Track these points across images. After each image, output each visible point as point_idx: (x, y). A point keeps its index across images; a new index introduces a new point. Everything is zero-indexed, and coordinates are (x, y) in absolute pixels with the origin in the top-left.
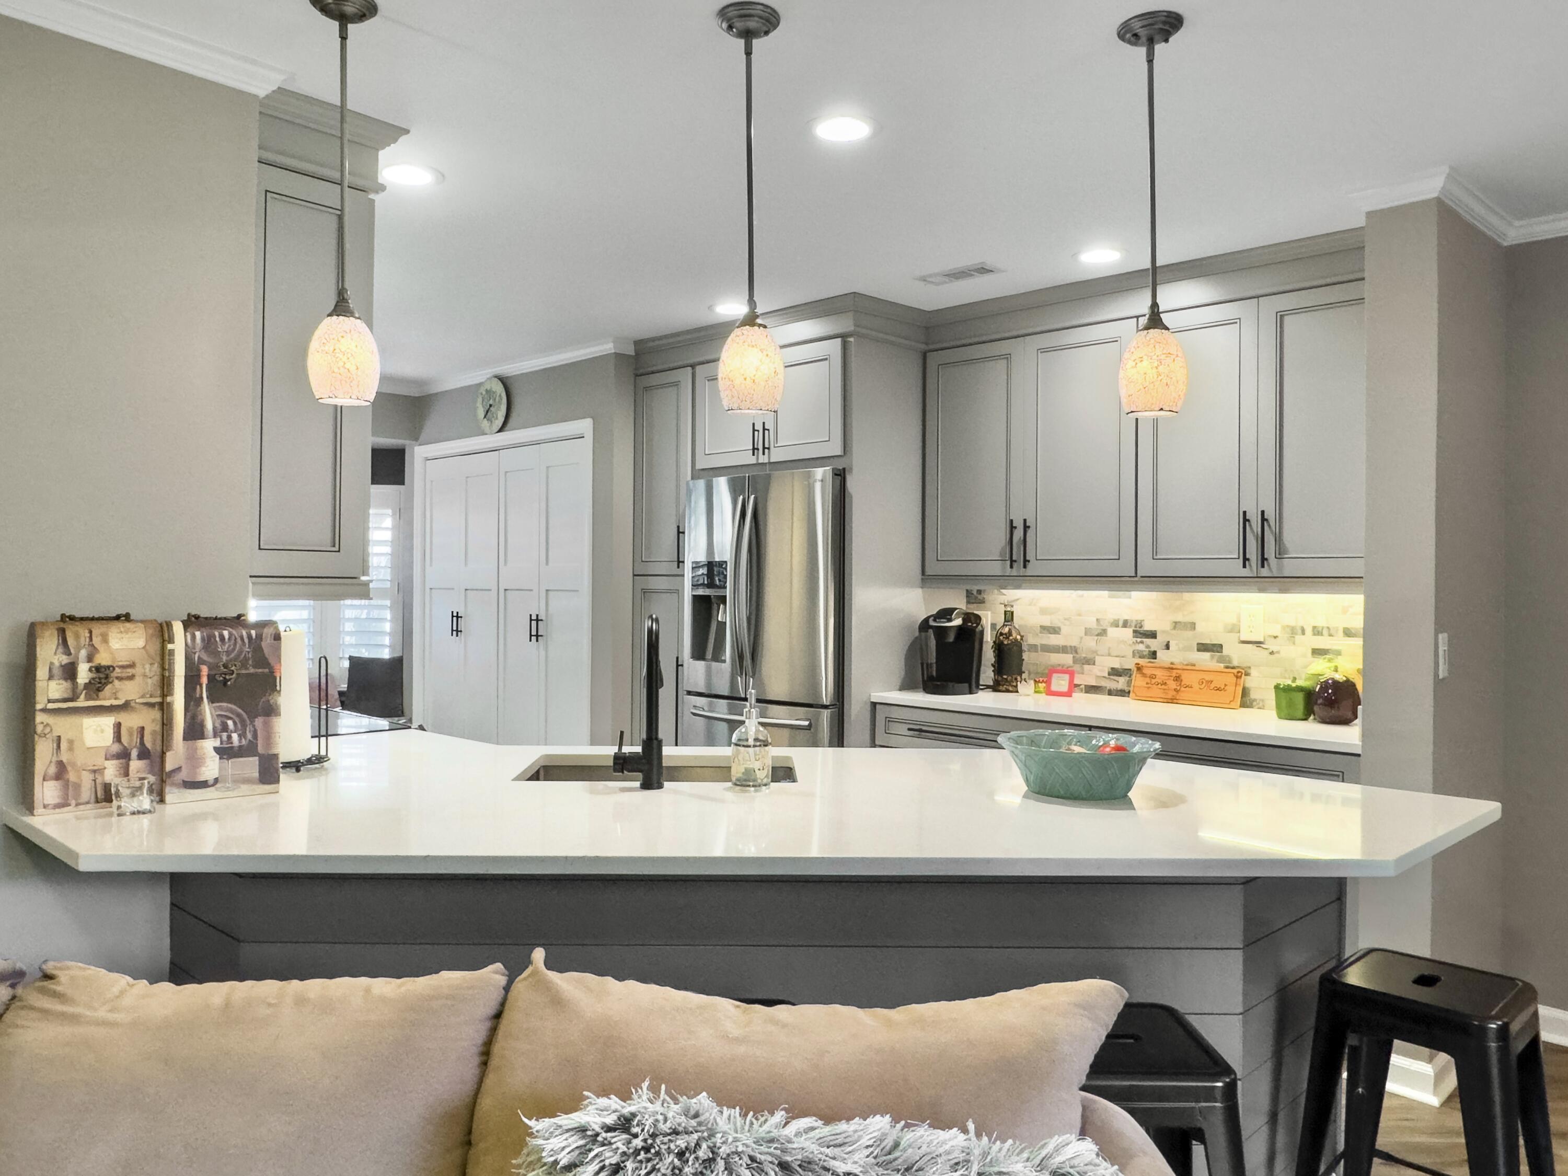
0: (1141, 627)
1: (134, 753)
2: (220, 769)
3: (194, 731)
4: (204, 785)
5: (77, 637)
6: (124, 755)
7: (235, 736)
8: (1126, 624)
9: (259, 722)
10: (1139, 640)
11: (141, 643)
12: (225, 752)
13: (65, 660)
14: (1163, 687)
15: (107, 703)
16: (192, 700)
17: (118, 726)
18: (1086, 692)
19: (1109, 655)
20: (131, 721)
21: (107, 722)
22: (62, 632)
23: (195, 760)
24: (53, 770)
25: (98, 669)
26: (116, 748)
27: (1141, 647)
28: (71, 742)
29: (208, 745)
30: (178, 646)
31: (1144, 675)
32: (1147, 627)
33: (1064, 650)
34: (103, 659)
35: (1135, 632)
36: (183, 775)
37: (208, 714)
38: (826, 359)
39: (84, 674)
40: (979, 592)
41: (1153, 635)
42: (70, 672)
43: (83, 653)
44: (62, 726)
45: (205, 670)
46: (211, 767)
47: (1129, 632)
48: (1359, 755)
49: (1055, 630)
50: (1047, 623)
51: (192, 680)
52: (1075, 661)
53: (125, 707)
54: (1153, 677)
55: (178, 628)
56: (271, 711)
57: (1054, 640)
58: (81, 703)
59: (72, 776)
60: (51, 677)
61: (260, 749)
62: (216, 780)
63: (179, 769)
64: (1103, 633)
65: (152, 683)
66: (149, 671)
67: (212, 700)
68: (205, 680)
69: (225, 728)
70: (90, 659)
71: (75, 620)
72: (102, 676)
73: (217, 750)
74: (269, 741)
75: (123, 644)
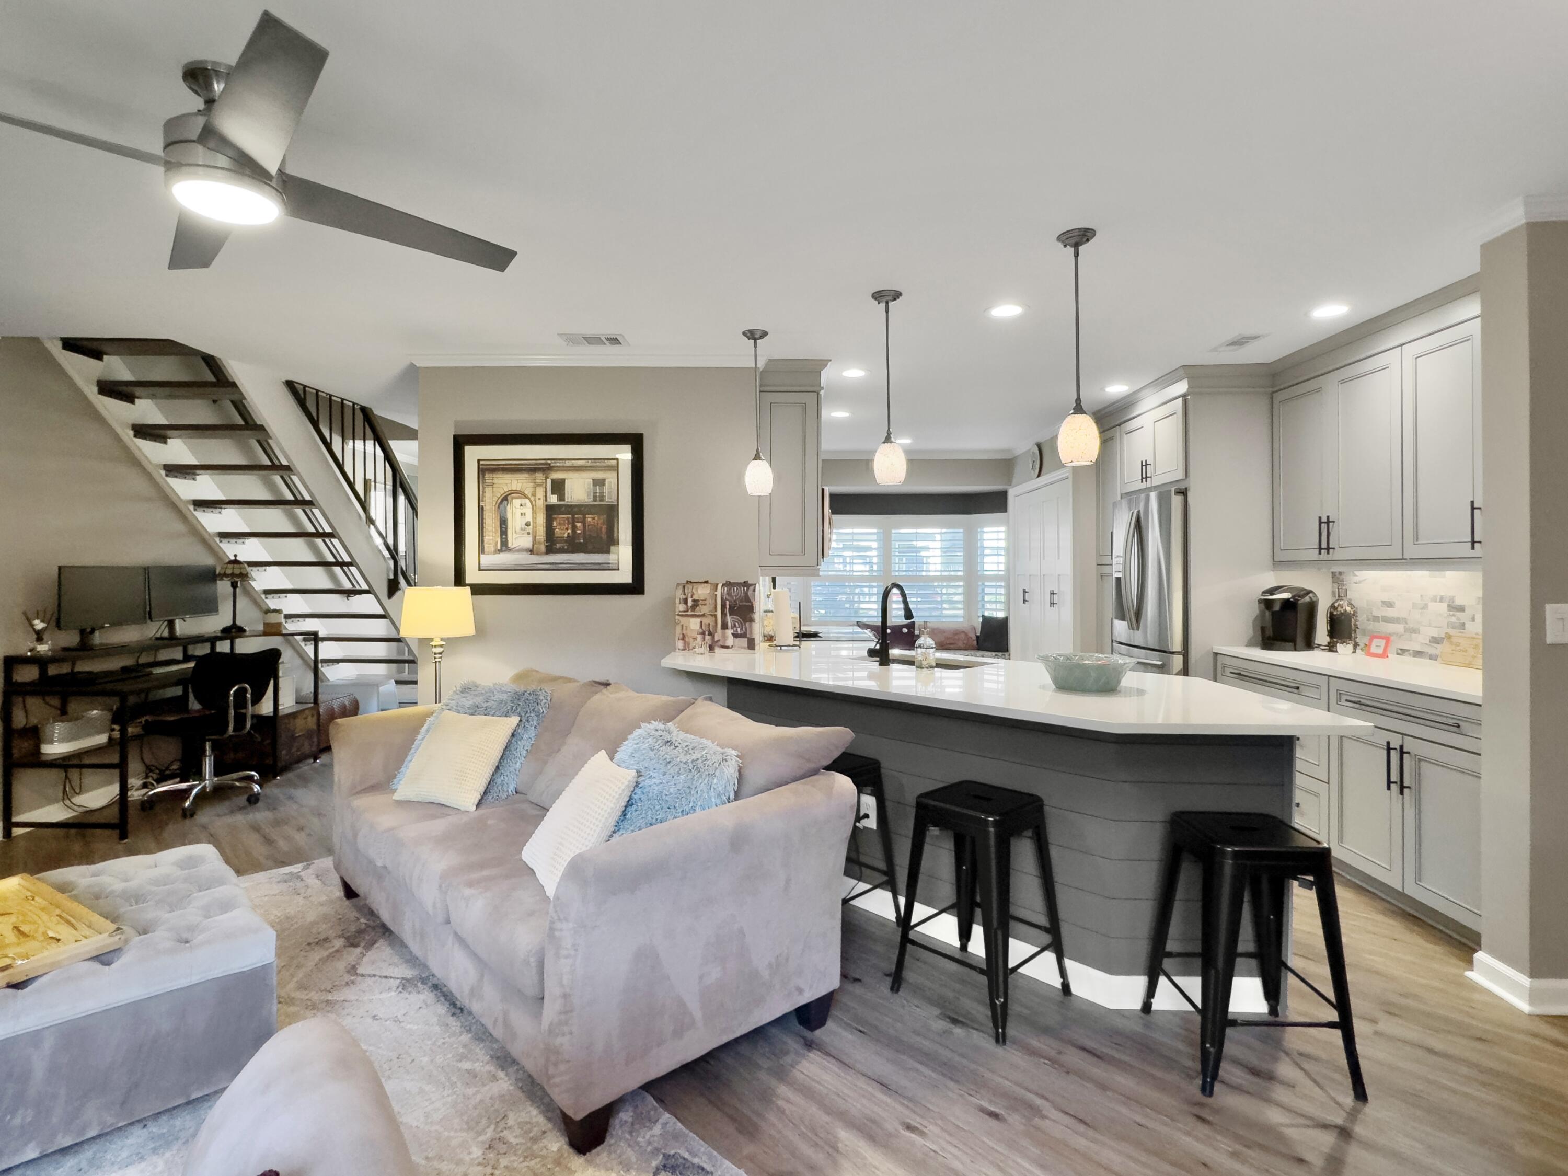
0: (1453, 602)
1: (707, 633)
2: (734, 642)
3: (724, 626)
4: (727, 647)
5: (688, 588)
6: (703, 633)
7: (739, 629)
8: (1442, 599)
9: (747, 624)
10: (1451, 613)
11: (708, 592)
12: (735, 636)
13: (684, 597)
14: (1464, 654)
15: (697, 613)
16: (723, 614)
17: (701, 622)
18: (1414, 656)
19: (1430, 626)
20: (706, 621)
21: (698, 620)
22: (684, 587)
23: (724, 637)
24: (681, 636)
25: (694, 601)
26: (701, 631)
27: (1453, 619)
28: (686, 627)
29: (729, 632)
30: (719, 593)
31: (1451, 643)
32: (1458, 602)
33: (1396, 620)
34: (695, 597)
35: (1449, 606)
36: (721, 643)
37: (729, 619)
38: (1175, 414)
39: (690, 603)
40: (1340, 573)
41: (1461, 609)
42: (686, 601)
43: (690, 595)
44: (683, 620)
45: (728, 603)
46: (730, 641)
47: (1444, 606)
48: (1480, 705)
49: (1389, 605)
50: (1386, 600)
51: (723, 606)
52: (1406, 630)
53: (704, 615)
54: (1458, 645)
55: (720, 586)
56: (752, 620)
57: (1390, 613)
58: (689, 613)
59: (687, 639)
60: (680, 603)
61: (748, 636)
62: (732, 646)
63: (719, 640)
64: (1425, 607)
65: (712, 606)
66: (710, 601)
67: (730, 614)
68: (728, 607)
69: (735, 626)
70: (692, 597)
71: (691, 582)
72: (696, 603)
73: (733, 634)
74: (751, 633)
75: (702, 592)
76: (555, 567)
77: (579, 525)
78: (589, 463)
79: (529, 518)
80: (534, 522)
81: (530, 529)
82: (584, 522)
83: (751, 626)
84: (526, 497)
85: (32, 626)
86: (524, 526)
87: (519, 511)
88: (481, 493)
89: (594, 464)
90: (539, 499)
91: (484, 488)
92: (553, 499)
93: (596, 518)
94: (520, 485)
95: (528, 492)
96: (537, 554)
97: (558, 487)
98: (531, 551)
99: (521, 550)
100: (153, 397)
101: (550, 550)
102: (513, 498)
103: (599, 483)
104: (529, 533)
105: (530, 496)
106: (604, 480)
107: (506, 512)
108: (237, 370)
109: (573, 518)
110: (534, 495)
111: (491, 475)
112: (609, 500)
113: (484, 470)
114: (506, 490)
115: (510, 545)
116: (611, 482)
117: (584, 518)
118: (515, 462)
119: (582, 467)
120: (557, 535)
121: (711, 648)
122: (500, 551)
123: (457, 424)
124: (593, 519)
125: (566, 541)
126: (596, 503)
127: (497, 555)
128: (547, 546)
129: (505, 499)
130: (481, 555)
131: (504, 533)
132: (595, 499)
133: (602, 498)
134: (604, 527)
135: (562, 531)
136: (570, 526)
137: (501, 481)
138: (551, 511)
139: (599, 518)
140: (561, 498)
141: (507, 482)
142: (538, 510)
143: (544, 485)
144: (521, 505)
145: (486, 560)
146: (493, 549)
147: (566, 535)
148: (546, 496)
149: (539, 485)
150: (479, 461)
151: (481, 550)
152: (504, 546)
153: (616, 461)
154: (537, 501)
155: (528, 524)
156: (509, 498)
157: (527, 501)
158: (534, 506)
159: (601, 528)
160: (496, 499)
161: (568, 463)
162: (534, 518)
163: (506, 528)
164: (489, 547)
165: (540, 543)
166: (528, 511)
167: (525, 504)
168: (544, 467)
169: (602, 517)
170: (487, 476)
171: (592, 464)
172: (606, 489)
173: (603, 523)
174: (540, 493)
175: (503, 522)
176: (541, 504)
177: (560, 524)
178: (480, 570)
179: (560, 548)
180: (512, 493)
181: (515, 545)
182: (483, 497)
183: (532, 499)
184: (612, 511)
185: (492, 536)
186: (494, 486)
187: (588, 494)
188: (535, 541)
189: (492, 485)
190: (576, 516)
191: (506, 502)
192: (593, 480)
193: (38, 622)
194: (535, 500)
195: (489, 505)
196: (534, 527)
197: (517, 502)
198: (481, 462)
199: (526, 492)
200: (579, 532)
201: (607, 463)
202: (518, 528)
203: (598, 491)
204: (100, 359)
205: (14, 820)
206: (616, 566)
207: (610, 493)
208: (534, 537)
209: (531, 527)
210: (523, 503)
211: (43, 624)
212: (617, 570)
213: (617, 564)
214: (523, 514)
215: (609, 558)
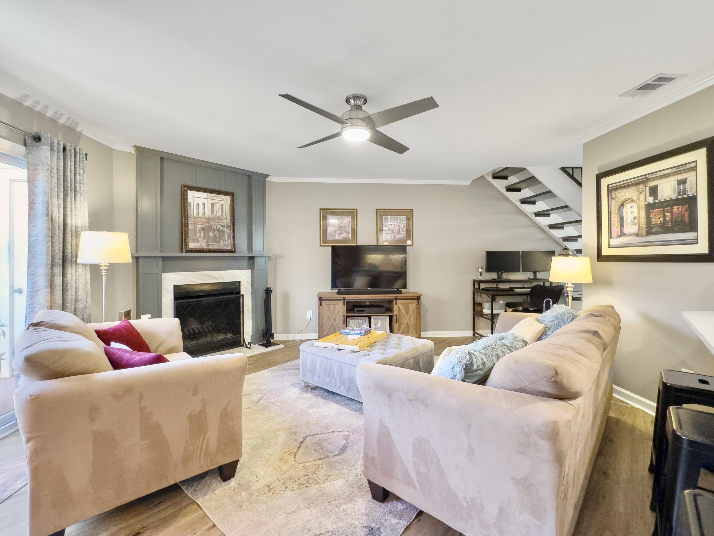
76: (653, 244)
77: (668, 214)
78: (675, 170)
79: (636, 214)
80: (639, 216)
81: (636, 221)
82: (671, 212)
84: (633, 201)
85: (478, 270)
86: (633, 220)
87: (629, 211)
88: (610, 204)
90: (642, 201)
91: (611, 200)
92: (650, 200)
93: (681, 208)
94: (630, 195)
95: (635, 198)
96: (641, 236)
97: (654, 191)
98: (637, 235)
99: (631, 235)
101: (649, 233)
102: (627, 203)
103: (683, 182)
104: (635, 224)
105: (636, 200)
106: (686, 179)
107: (622, 212)
109: (664, 211)
110: (638, 199)
111: (615, 192)
112: (690, 193)
113: (611, 190)
114: (623, 199)
115: (625, 232)
116: (691, 180)
117: (672, 208)
118: (627, 181)
119: (670, 173)
120: (653, 223)
122: (620, 236)
123: (598, 168)
124: (678, 208)
125: (659, 227)
126: (681, 197)
127: (618, 239)
128: (647, 231)
129: (622, 205)
130: (610, 239)
131: (622, 225)
132: (679, 195)
133: (685, 192)
134: (687, 213)
135: (657, 220)
136: (662, 216)
137: (620, 195)
138: (649, 207)
139: (683, 208)
140: (656, 197)
141: (623, 194)
142: (641, 208)
143: (644, 192)
144: (631, 207)
145: (613, 241)
146: (616, 235)
147: (659, 223)
148: (646, 199)
149: (641, 192)
150: (608, 185)
151: (610, 236)
152: (622, 233)
153: (695, 163)
154: (640, 202)
155: (635, 218)
156: (624, 204)
157: (634, 204)
158: (638, 207)
159: (684, 214)
160: (617, 206)
161: (660, 174)
162: (639, 214)
163: (623, 222)
164: (614, 234)
165: (642, 229)
166: (635, 210)
167: (633, 206)
168: (644, 180)
169: (685, 206)
170: (613, 193)
171: (677, 170)
172: (688, 185)
173: (686, 211)
174: (642, 197)
175: (622, 219)
176: (643, 204)
177: (655, 215)
178: (609, 247)
179: (655, 232)
180: (626, 200)
181: (628, 232)
182: (611, 205)
183: (637, 202)
184: (692, 201)
185: (616, 227)
186: (617, 198)
187: (674, 191)
188: (639, 228)
189: (615, 198)
190: (666, 208)
191: (623, 207)
192: (677, 181)
193: (480, 269)
194: (639, 203)
195: (614, 210)
196: (639, 220)
197: (628, 206)
198: (610, 186)
199: (634, 199)
200: (668, 219)
201: (688, 166)
202: (629, 222)
203: (681, 188)
204: (507, 179)
205: (477, 331)
206: (695, 242)
207: (691, 187)
208: (639, 226)
209: (637, 220)
210: (632, 205)
211: (481, 270)
212: (697, 244)
213: (697, 239)
214: (632, 212)
215: (690, 235)
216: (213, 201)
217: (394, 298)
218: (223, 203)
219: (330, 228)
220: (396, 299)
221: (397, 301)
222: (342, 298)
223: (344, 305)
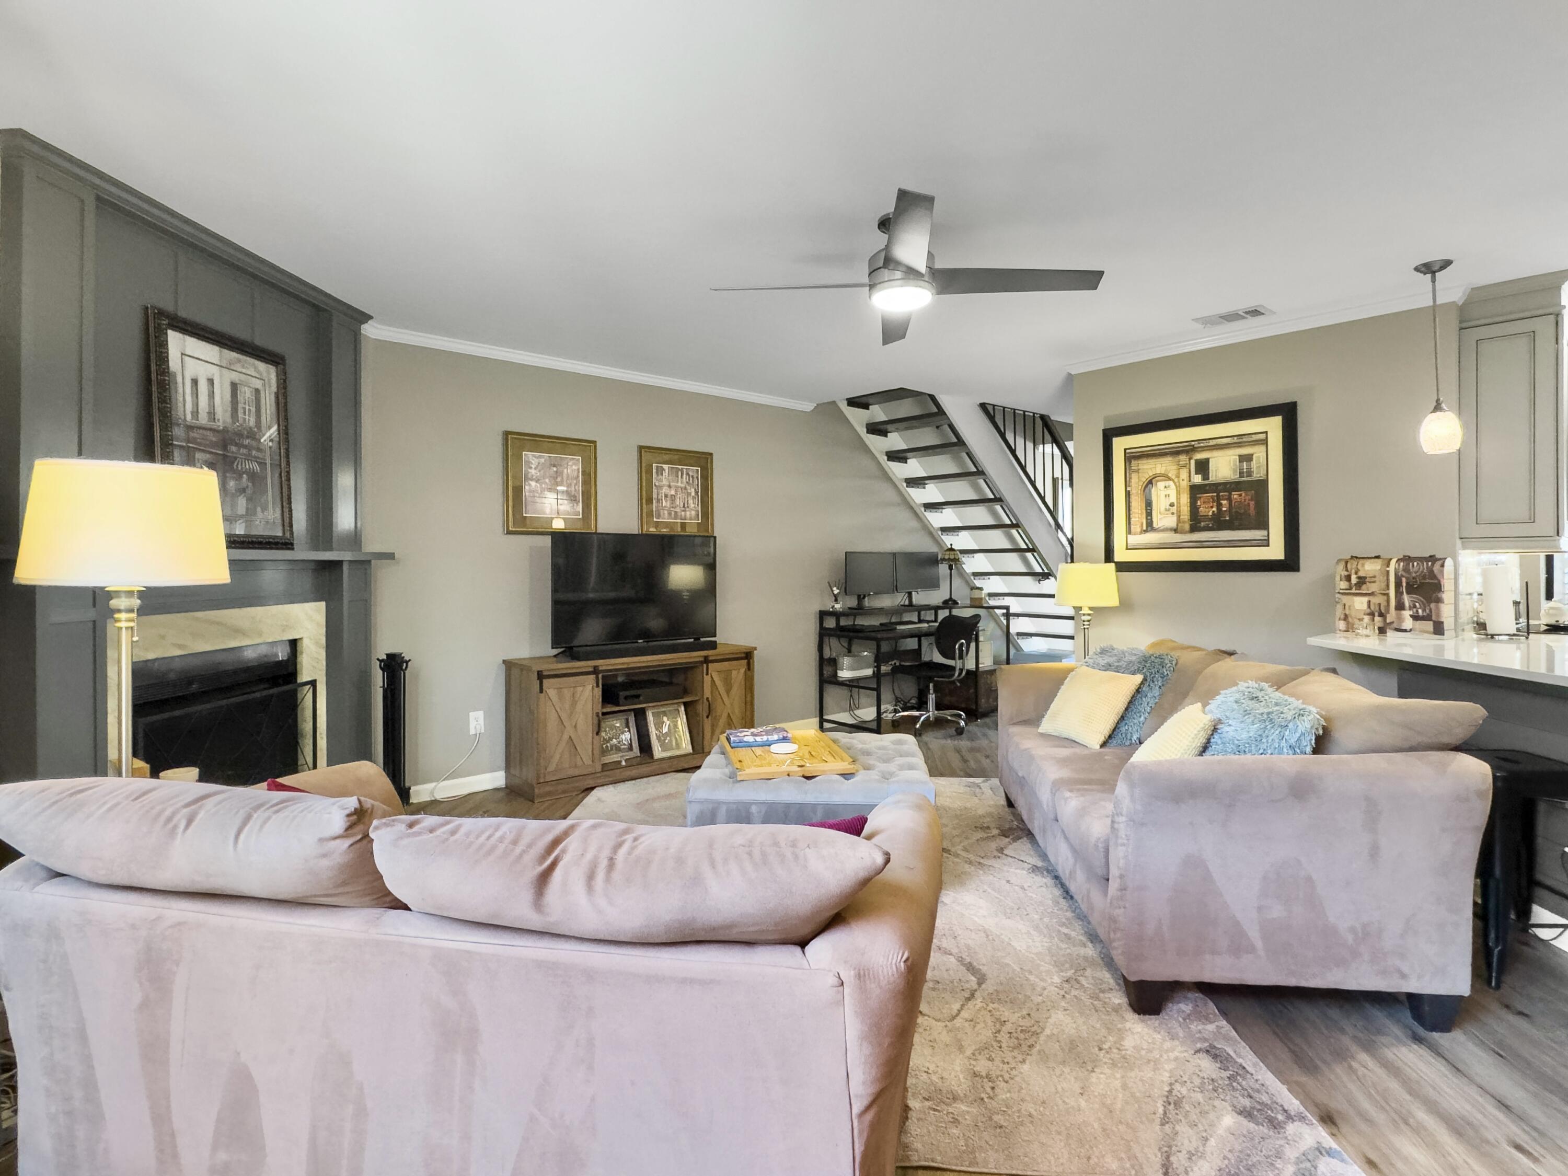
1: (1376, 614)
2: (1413, 625)
3: (1400, 607)
4: (1405, 631)
5: (1352, 564)
6: (1372, 614)
7: (1420, 611)
9: (1433, 605)
11: (1379, 567)
12: (1416, 618)
13: (1346, 573)
15: (1364, 592)
16: (1398, 593)
17: (1369, 602)
20: (1375, 600)
21: (1365, 599)
22: (1347, 563)
23: (1400, 619)
24: (1343, 617)
25: (1359, 578)
26: (1368, 611)
28: (1350, 607)
29: (1407, 614)
30: (1392, 569)
34: (1361, 574)
36: (1395, 625)
37: (1406, 599)
39: (1354, 579)
42: (1348, 578)
43: (1353, 571)
44: (1346, 599)
45: (1404, 580)
46: (1408, 623)
51: (1398, 584)
53: (1372, 594)
55: (1393, 562)
56: (1439, 601)
58: (1354, 591)
59: (1350, 619)
60: (1341, 580)
61: (1434, 618)
62: (1411, 630)
63: (1392, 623)
65: (1383, 585)
66: (1381, 579)
67: (1408, 593)
68: (1404, 584)
69: (1415, 606)
70: (1356, 573)
71: (1356, 557)
72: (1362, 581)
73: (1411, 616)
74: (1438, 615)
75: (1370, 568)
76: (1200, 545)
77: (1224, 502)
78: (1235, 440)
79: (1173, 499)
80: (1179, 503)
81: (1174, 509)
82: (1229, 499)
83: (1438, 609)
84: (1170, 479)
85: (832, 591)
86: (1168, 507)
87: (1163, 494)
88: (1128, 479)
89: (1240, 441)
90: (1183, 480)
91: (1130, 474)
92: (1198, 479)
93: (1243, 495)
94: (1164, 468)
95: (1172, 474)
96: (1181, 533)
97: (1203, 467)
98: (1176, 531)
99: (1165, 530)
100: (897, 430)
101: (1194, 529)
102: (1157, 481)
103: (1248, 458)
104: (1173, 514)
105: (1173, 477)
106: (1252, 455)
107: (1150, 495)
108: (946, 402)
109: (1218, 496)
110: (1178, 477)
111: (1137, 462)
112: (1256, 476)
113: (1131, 457)
114: (1151, 474)
115: (1155, 525)
116: (1259, 457)
117: (1230, 494)
118: (1159, 447)
119: (1229, 444)
120: (1201, 514)
121: (1382, 631)
122: (1146, 531)
123: (1106, 419)
124: (1240, 495)
125: (1210, 520)
126: (1242, 479)
127: (1143, 535)
128: (1191, 525)
129: (1150, 482)
130: (1128, 536)
131: (1149, 514)
132: (1240, 477)
133: (1250, 473)
134: (1252, 503)
135: (1207, 509)
136: (1215, 504)
137: (1145, 467)
138: (1195, 491)
139: (1246, 495)
140: (1206, 476)
141: (1151, 466)
142: (1181, 491)
143: (1188, 467)
144: (1165, 487)
145: (1134, 540)
146: (1139, 530)
147: (1210, 513)
148: (1190, 476)
149: (1184, 466)
150: (1125, 450)
151: (1129, 531)
152: (1150, 527)
153: (1265, 435)
154: (1181, 482)
155: (1172, 505)
156: (1154, 481)
157: (1171, 483)
158: (1178, 487)
159: (1249, 505)
160: (1141, 483)
161: (1212, 443)
162: (1178, 499)
163: (1151, 510)
164: (1136, 528)
165: (1184, 522)
166: (1172, 492)
167: (1169, 486)
168: (1188, 449)
169: (1249, 493)
170: (1134, 462)
171: (1237, 441)
172: (1254, 464)
173: (1251, 500)
174: (1184, 474)
175: (1149, 504)
176: (1185, 484)
177: (1204, 502)
178: (1127, 549)
179: (1204, 527)
180: (1156, 476)
181: (1159, 526)
182: (1130, 482)
183: (1176, 480)
184: (1261, 486)
185: (1139, 518)
186: (1140, 471)
187: (1235, 471)
188: (1179, 521)
189: (1137, 471)
190: (1221, 494)
191: (1151, 485)
192: (1240, 456)
193: (835, 589)
194: (1179, 482)
195: (1136, 488)
196: (1179, 507)
197: (1161, 485)
198: (1128, 451)
199: (1170, 475)
200: (1224, 509)
201: (1255, 437)
202: (1163, 509)
203: (1245, 467)
204: (868, 409)
205: (825, 717)
206: (1266, 543)
207: (1258, 467)
208: (1179, 517)
209: (1175, 507)
210: (1167, 485)
211: (838, 591)
212: (1268, 545)
213: (1268, 540)
214: (1167, 496)
215: (1258, 534)
216: (235, 377)
217: (702, 659)
218: (258, 384)
219: (530, 485)
220: (707, 660)
221: (710, 665)
222: (591, 669)
223: (598, 686)
